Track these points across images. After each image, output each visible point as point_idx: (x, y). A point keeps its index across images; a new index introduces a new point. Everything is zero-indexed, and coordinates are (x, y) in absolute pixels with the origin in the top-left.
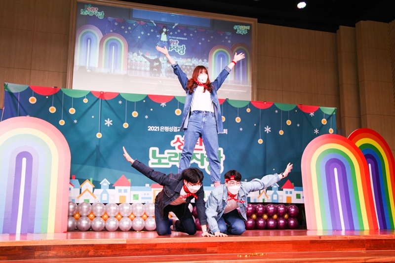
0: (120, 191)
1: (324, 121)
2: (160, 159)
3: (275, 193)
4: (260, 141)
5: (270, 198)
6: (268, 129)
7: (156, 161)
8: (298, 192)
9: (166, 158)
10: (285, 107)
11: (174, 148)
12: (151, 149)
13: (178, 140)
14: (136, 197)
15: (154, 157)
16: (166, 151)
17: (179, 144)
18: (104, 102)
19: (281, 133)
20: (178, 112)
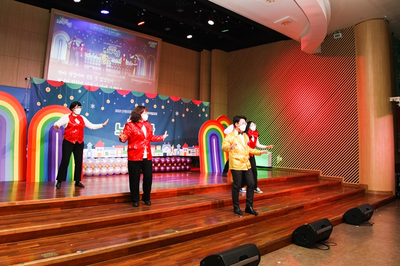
0: (98, 150)
1: (204, 110)
2: (120, 130)
3: (178, 150)
4: (173, 120)
5: (175, 153)
6: (177, 113)
7: (118, 131)
8: (190, 150)
10: (186, 101)
12: (117, 124)
14: (107, 154)
15: (118, 129)
16: (124, 125)
18: (90, 93)
19: (183, 115)
20: (132, 101)
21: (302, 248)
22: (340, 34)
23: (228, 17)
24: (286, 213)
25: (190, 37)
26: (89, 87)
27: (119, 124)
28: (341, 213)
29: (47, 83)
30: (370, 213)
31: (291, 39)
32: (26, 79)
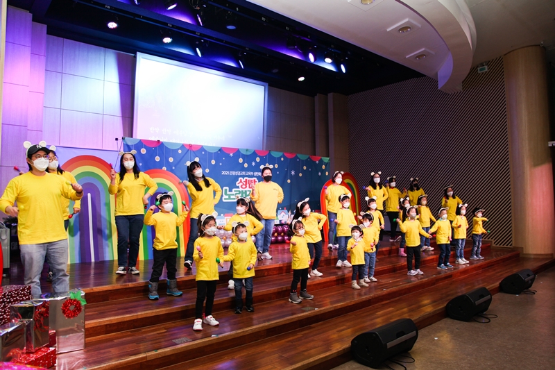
1: (324, 167)
2: (229, 195)
4: (289, 181)
6: (293, 173)
7: (227, 197)
9: (233, 195)
10: (303, 157)
11: (238, 187)
12: (224, 188)
13: (241, 181)
15: (226, 194)
16: (234, 190)
17: (241, 184)
18: (192, 153)
19: (300, 175)
20: (241, 160)
21: (459, 321)
22: (486, 67)
23: (349, 53)
24: (434, 284)
25: (301, 79)
26: (190, 146)
27: (227, 188)
28: (497, 281)
29: (142, 144)
30: (531, 280)
31: (425, 76)
32: (117, 139)
